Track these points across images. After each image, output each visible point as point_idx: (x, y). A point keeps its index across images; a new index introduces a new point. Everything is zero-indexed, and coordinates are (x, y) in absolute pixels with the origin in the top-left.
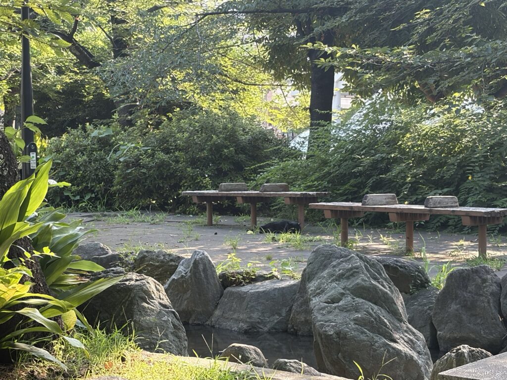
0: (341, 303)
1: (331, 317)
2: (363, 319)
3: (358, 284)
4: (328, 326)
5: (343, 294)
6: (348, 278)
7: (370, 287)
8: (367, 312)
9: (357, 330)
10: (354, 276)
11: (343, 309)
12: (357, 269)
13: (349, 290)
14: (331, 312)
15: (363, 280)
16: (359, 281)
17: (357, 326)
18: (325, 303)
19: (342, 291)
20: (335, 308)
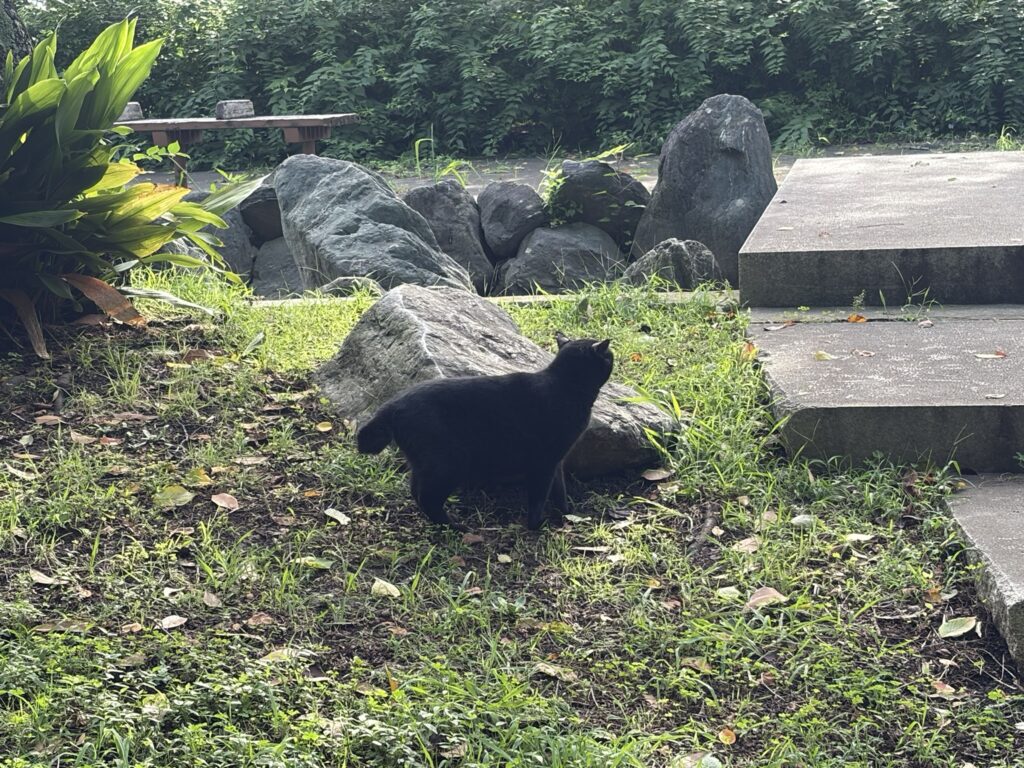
0: (360, 232)
1: (353, 252)
2: (403, 249)
3: (376, 204)
4: (356, 264)
5: (358, 220)
6: (357, 198)
7: (396, 208)
8: (404, 239)
9: (400, 265)
10: (366, 195)
11: (368, 240)
12: (367, 184)
13: (364, 213)
14: (351, 245)
15: (381, 198)
16: (376, 200)
17: (397, 260)
18: (336, 234)
19: (356, 216)
20: (356, 239)
